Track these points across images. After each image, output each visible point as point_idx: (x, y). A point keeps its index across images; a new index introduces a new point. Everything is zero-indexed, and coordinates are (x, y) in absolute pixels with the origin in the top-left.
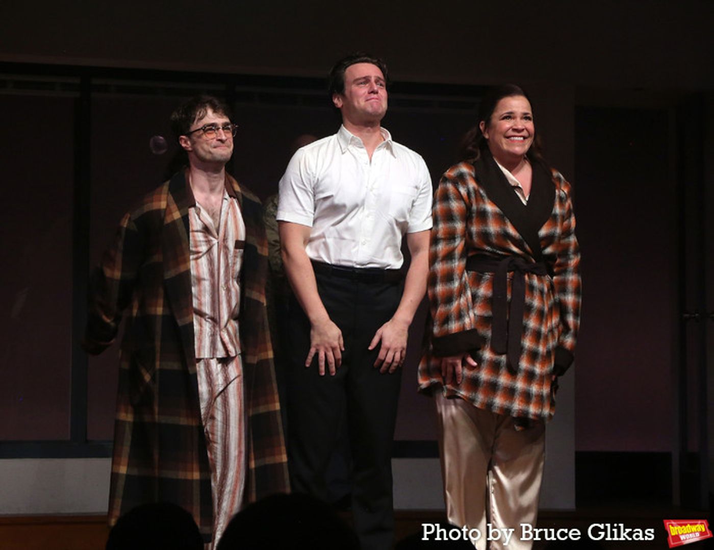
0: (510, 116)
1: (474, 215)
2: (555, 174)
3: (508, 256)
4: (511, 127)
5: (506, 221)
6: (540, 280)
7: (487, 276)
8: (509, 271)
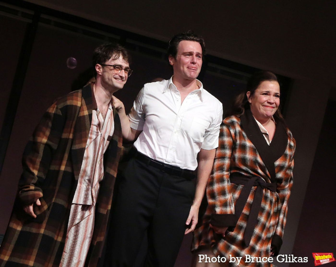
0: (267, 94)
1: (238, 147)
2: (289, 132)
3: (256, 176)
4: (267, 101)
5: (257, 153)
6: (272, 194)
7: (241, 187)
8: (254, 186)
